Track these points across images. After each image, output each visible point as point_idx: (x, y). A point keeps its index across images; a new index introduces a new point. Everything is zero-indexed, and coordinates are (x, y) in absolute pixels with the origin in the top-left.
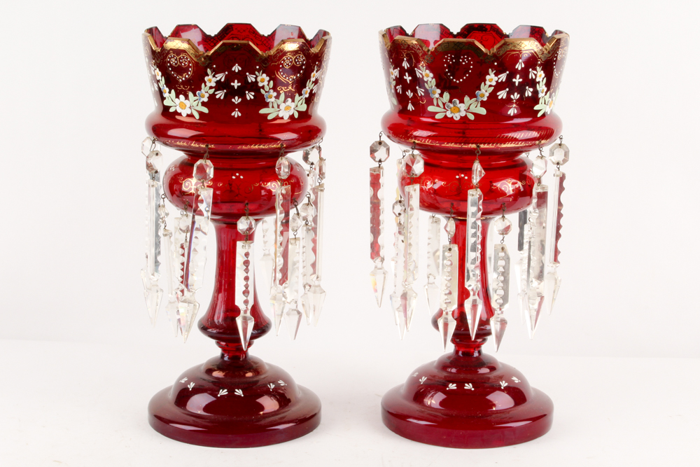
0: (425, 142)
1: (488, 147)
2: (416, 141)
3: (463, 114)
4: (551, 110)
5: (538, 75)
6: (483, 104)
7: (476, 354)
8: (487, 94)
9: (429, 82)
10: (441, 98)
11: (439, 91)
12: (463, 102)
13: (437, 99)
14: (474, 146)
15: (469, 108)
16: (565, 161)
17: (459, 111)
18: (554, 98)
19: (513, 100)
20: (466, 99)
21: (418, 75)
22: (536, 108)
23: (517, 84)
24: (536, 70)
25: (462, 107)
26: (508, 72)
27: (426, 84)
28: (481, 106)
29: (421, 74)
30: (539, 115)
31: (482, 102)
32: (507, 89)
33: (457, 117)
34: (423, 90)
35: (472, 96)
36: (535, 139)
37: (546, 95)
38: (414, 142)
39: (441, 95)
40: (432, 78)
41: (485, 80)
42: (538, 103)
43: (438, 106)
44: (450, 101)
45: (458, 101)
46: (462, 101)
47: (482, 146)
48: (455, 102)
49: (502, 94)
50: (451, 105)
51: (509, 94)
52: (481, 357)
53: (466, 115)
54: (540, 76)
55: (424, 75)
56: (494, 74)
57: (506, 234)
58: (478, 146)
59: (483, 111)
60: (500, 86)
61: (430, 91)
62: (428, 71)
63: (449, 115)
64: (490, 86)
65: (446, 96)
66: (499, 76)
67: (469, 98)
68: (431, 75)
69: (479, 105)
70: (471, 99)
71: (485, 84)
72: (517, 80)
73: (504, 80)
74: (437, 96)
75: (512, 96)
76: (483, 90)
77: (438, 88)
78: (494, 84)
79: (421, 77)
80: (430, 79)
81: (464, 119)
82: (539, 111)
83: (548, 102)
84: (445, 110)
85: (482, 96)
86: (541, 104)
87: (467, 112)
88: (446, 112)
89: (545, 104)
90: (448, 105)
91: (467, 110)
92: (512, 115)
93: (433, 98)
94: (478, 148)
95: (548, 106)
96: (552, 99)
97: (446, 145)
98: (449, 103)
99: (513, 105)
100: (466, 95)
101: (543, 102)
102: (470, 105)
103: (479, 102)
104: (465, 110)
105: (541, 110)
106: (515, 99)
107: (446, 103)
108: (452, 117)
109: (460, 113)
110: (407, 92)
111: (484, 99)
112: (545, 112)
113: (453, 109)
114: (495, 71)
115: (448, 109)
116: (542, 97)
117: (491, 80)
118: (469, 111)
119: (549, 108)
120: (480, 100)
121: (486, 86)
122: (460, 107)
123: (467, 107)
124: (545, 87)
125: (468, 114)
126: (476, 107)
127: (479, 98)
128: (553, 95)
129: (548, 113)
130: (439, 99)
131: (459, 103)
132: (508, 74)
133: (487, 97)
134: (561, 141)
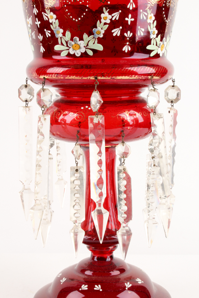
0: (52, 77)
1: (105, 78)
2: (46, 77)
3: (83, 50)
4: (163, 54)
5: (149, 17)
6: (100, 41)
7: (108, 259)
8: (103, 32)
9: (53, 23)
10: (64, 37)
11: (62, 31)
12: (83, 40)
13: (61, 38)
14: (92, 78)
15: (88, 45)
16: (177, 99)
17: (80, 48)
18: (165, 43)
19: (127, 38)
20: (85, 36)
21: (45, 18)
22: (149, 47)
23: (129, 23)
24: (146, 11)
25: (82, 44)
26: (120, 11)
27: (51, 25)
28: (98, 43)
29: (47, 17)
30: (152, 54)
31: (99, 38)
32: (121, 28)
33: (78, 54)
34: (50, 32)
35: (90, 33)
37: (157, 37)
38: (44, 78)
39: (64, 34)
40: (56, 19)
41: (100, 19)
42: (150, 44)
43: (62, 44)
44: (72, 39)
45: (78, 39)
46: (81, 39)
47: (99, 78)
48: (75, 40)
49: (116, 32)
50: (73, 43)
51: (122, 32)
52: (113, 261)
53: (86, 51)
54: (151, 18)
55: (49, 17)
56: (108, 12)
57: (126, 157)
58: (96, 78)
59: (100, 48)
60: (113, 24)
61: (55, 32)
62: (52, 13)
63: (72, 52)
64: (105, 24)
65: (68, 34)
66: (113, 15)
67: (87, 36)
68: (55, 16)
69: (96, 41)
70: (89, 36)
71: (101, 22)
72: (130, 19)
73: (117, 19)
74: (61, 35)
75: (125, 34)
76: (99, 28)
77: (61, 28)
78: (108, 22)
79: (47, 20)
80: (54, 20)
81: (84, 55)
82: (151, 51)
83: (160, 44)
84: (68, 48)
85: (99, 33)
86: (153, 45)
87: (86, 48)
88: (68, 49)
89: (157, 45)
90: (70, 43)
91: (86, 46)
92: (126, 51)
93: (58, 38)
94: (96, 80)
95: (160, 49)
96: (163, 43)
97: (69, 78)
98: (71, 41)
99: (127, 42)
100: (85, 33)
101: (155, 44)
102: (89, 41)
103: (96, 39)
104: (84, 47)
105: (153, 50)
106: (128, 37)
107: (68, 41)
108: (75, 53)
109: (81, 49)
110: (39, 36)
111: (100, 36)
112: (157, 53)
113: (74, 46)
114: (109, 10)
115: (70, 46)
116: (153, 39)
117: (105, 18)
118: (88, 47)
119: (161, 51)
120: (97, 37)
121: (101, 23)
122: (80, 44)
123: (86, 44)
124: (156, 29)
125: (88, 50)
126: (94, 43)
127: (96, 35)
128: (164, 39)
129: (161, 55)
130: (62, 38)
131: (79, 40)
132: (120, 13)
133: (103, 34)
134: (174, 84)
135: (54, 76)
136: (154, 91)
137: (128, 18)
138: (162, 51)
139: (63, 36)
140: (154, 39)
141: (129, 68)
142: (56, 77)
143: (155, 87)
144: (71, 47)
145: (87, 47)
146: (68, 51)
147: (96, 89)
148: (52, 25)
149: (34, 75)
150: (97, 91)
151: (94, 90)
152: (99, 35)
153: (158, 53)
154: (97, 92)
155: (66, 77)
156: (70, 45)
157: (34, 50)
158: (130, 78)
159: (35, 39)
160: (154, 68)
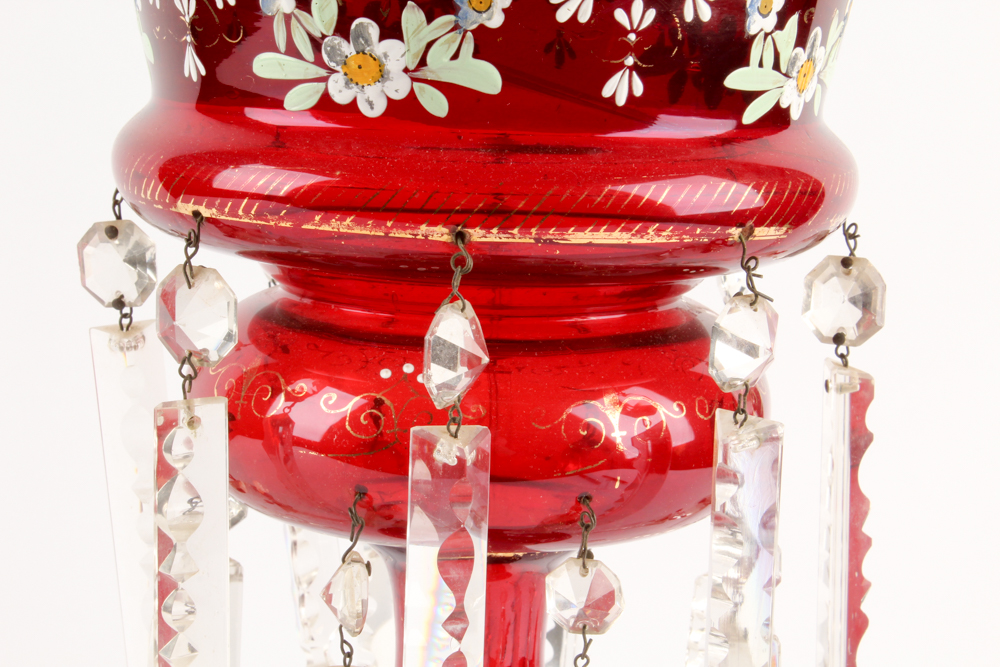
0: (233, 212)
1: (504, 239)
2: (206, 212)
3: (399, 88)
4: (808, 107)
6: (486, 45)
10: (302, 15)
12: (398, 35)
13: (288, 18)
14: (440, 233)
15: (423, 63)
16: (869, 325)
17: (382, 75)
18: (820, 53)
19: (626, 32)
20: (412, 17)
22: (735, 80)
25: (398, 58)
28: (477, 55)
30: (752, 114)
31: (481, 33)
33: (373, 103)
35: (438, 5)
37: (781, 25)
38: (196, 214)
42: (742, 60)
43: (292, 51)
44: (342, 29)
45: (374, 30)
46: (392, 30)
47: (476, 235)
48: (362, 33)
49: (574, 2)
50: (348, 49)
51: (605, 3)
53: (412, 91)
57: (597, 630)
58: (460, 236)
59: (487, 79)
63: (341, 95)
65: (325, 4)
67: (421, 16)
69: (469, 46)
70: (430, 20)
74: (286, 4)
75: (620, 15)
81: (405, 109)
82: (749, 97)
83: (793, 62)
85: (483, 7)
86: (761, 65)
87: (414, 80)
88: (324, 79)
89: (776, 66)
90: (333, 48)
91: (415, 70)
92: (621, 101)
93: (272, 18)
94: (461, 246)
95: (792, 83)
96: (811, 53)
97: (321, 228)
98: (338, 40)
99: (624, 55)
100: (409, 3)
101: (769, 61)
102: (430, 45)
103: (469, 34)
104: (406, 70)
105: (758, 94)
106: (633, 31)
107: (324, 37)
108: (354, 102)
109: (387, 84)
110: (176, 0)
111: (489, 19)
112: (778, 103)
113: (353, 65)
115: (332, 65)
116: (762, 34)
118: (425, 73)
119: (796, 92)
120: (474, 26)
122: (386, 56)
123: (415, 55)
125: (421, 89)
126: (455, 56)
127: (466, 13)
128: (816, 35)
129: (795, 115)
130: (294, 21)
131: (382, 37)
133: (504, 10)
134: (852, 247)
135: (247, 211)
136: (751, 304)
138: (801, 91)
139: (297, 12)
140: (766, 35)
141: (635, 189)
142: (258, 216)
143: (758, 289)
144: (338, 68)
145: (418, 74)
146: (322, 85)
147: (455, 291)
149: (145, 193)
150: (460, 302)
151: (447, 300)
152: (484, 15)
153: (784, 105)
154: (463, 310)
155: (308, 222)
156: (331, 60)
157: (152, 60)
158: (636, 241)
159: (158, 7)
160: (757, 188)
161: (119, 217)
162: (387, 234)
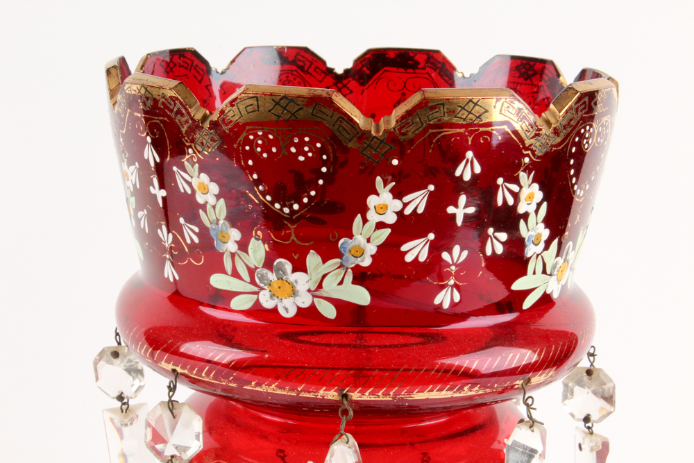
1: (373, 398)
2: (179, 370)
3: (305, 301)
4: (564, 288)
5: (523, 196)
6: (361, 277)
8: (372, 249)
9: (208, 207)
10: (243, 254)
11: (235, 234)
12: (305, 270)
13: (233, 255)
14: (332, 395)
15: (320, 286)
17: (294, 293)
18: (571, 255)
19: (449, 265)
20: (313, 259)
21: (183, 186)
22: (518, 285)
23: (459, 221)
24: (516, 181)
25: (302, 281)
26: (431, 188)
27: (201, 211)
28: (354, 283)
29: (190, 184)
30: (528, 303)
31: (357, 269)
32: (431, 236)
33: (288, 309)
34: (197, 230)
35: (331, 250)
36: (512, 372)
37: (547, 248)
38: (174, 371)
39: (243, 245)
40: (218, 197)
41: (364, 210)
42: (523, 272)
43: (235, 274)
44: (268, 264)
45: (288, 266)
46: (300, 267)
47: (355, 396)
48: (281, 267)
49: (416, 250)
50: (272, 276)
51: (435, 249)
53: (313, 303)
54: (530, 197)
55: (195, 187)
56: (391, 191)
58: (345, 396)
59: (361, 296)
60: (406, 227)
61: (213, 233)
62: (204, 177)
63: (267, 302)
64: (380, 225)
65: (258, 250)
66: (406, 199)
67: (319, 259)
68: (214, 188)
69: (349, 277)
70: (324, 261)
71: (365, 221)
72: (461, 210)
73: (420, 211)
74: (232, 247)
75: (445, 255)
76: (359, 239)
77: (234, 225)
78: (391, 218)
79: (189, 191)
80: (211, 200)
81: (308, 314)
82: (526, 293)
83: (554, 267)
84: (256, 289)
85: (358, 254)
86: (534, 273)
87: (314, 296)
88: (257, 293)
89: (544, 272)
90: (262, 275)
91: (316, 290)
92: (446, 306)
93: (223, 254)
94: (345, 402)
95: (554, 278)
96: (566, 258)
97: (256, 389)
98: (265, 271)
99: (448, 279)
100: (311, 251)
101: (540, 269)
102: (324, 276)
103: (350, 270)
104: (309, 291)
105: (533, 290)
106: (453, 264)
107: (256, 268)
108: (276, 306)
109: (297, 298)
110: (159, 231)
111: (362, 261)
112: (545, 292)
113: (275, 286)
114: (394, 183)
115: (262, 285)
116: (535, 255)
117: (382, 210)
118: (322, 293)
119: (556, 282)
120: (353, 266)
121: (367, 225)
122: (296, 282)
123: (315, 282)
124: (546, 227)
125: (319, 302)
126: (341, 283)
127: (347, 258)
128: (569, 246)
129: (555, 296)
130: (237, 257)
131: (294, 270)
132: (431, 193)
133: (372, 256)
134: (592, 361)
135: (208, 374)
136: (531, 427)
137: (456, 206)
138: (559, 281)
139: (239, 252)
140: (538, 255)
142: (214, 378)
144: (266, 287)
145: (317, 293)
146: (255, 297)
147: (342, 432)
148: (206, 212)
149: (140, 351)
150: (344, 436)
151: (337, 436)
152: (359, 259)
153: (548, 292)
154: (347, 443)
155: (247, 385)
156: (261, 282)
157: (142, 258)
158: (456, 395)
159: (147, 232)
161: (119, 344)
162: (298, 395)
